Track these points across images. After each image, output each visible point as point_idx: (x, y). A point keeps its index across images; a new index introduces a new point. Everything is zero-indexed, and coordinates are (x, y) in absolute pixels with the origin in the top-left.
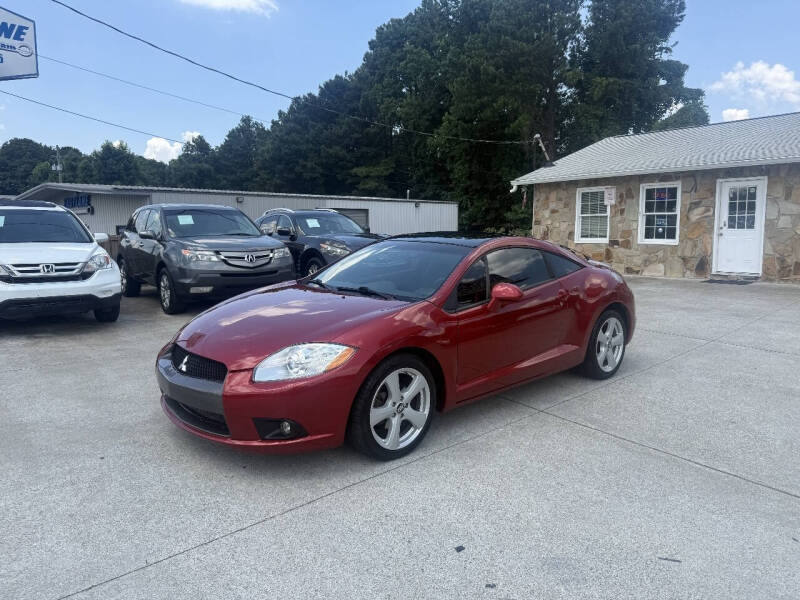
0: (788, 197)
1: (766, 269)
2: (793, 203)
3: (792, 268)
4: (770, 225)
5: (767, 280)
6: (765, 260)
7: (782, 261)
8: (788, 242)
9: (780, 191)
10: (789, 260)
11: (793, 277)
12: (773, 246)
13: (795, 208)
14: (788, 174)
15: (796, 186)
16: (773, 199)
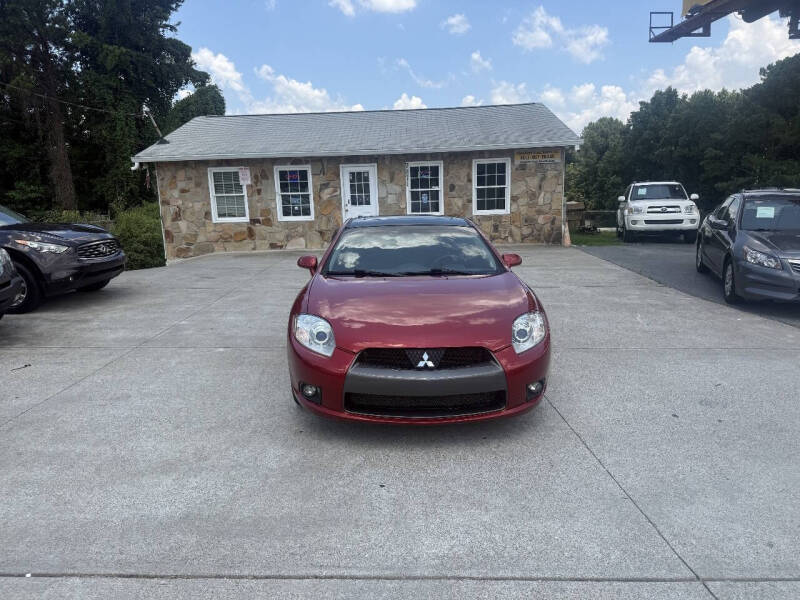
0: (392, 180)
2: (396, 184)
4: (382, 202)
9: (386, 176)
13: (398, 189)
14: (391, 163)
15: (397, 172)
16: (381, 182)
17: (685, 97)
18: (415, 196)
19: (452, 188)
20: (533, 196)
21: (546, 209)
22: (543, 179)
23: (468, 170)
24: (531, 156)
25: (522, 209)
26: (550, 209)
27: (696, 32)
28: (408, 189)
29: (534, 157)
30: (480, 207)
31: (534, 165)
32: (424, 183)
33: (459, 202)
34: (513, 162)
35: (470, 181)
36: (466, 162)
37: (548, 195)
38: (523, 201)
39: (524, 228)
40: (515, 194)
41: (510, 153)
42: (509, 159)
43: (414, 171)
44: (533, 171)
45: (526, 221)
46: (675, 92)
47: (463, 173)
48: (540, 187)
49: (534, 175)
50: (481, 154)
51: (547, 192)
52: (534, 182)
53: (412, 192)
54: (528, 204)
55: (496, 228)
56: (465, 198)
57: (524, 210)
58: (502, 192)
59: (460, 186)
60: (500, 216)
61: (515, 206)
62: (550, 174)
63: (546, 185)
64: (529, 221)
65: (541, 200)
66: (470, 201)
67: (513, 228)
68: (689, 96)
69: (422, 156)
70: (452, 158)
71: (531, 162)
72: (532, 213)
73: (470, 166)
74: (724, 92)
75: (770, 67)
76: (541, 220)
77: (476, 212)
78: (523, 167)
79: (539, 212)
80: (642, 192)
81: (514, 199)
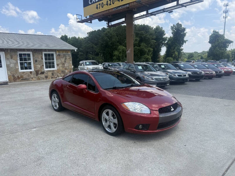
0: (12, 58)
1: (9, 79)
2: (14, 60)
3: (17, 78)
4: (8, 66)
5: (10, 82)
6: (8, 77)
7: (14, 76)
8: (14, 71)
9: (9, 56)
10: (15, 76)
11: (17, 80)
12: (10, 73)
13: (14, 61)
14: (10, 51)
15: (13, 55)
16: (7, 59)
17: (69, 38)
18: (21, 64)
19: (36, 61)
20: (63, 64)
21: (67, 68)
22: (66, 59)
23: (41, 55)
24: (61, 52)
25: (60, 68)
26: (69, 68)
27: (89, 22)
28: (19, 61)
29: (62, 52)
30: (47, 68)
31: (63, 54)
32: (25, 60)
33: (39, 66)
34: (56, 53)
35: (42, 59)
36: (40, 53)
37: (68, 64)
38: (60, 65)
39: (62, 74)
40: (58, 63)
41: (55, 50)
42: (55, 52)
43: (21, 55)
44: (62, 56)
45: (62, 72)
46: (67, 36)
47: (40, 56)
48: (65, 61)
49: (63, 58)
50: (45, 50)
51: (67, 63)
52: (63, 60)
53: (20, 62)
54: (62, 66)
55: (53, 74)
56: (41, 65)
57: (61, 68)
58: (53, 63)
59: (39, 61)
60: (54, 71)
61: (58, 67)
62: (68, 57)
63: (67, 61)
64: (63, 72)
65: (66, 65)
66: (43, 66)
67: (58, 74)
68: (71, 38)
69: (24, 50)
70: (35, 51)
71: (61, 54)
72: (64, 69)
73: (42, 54)
74: (79, 38)
75: (89, 33)
76: (66, 71)
77: (46, 69)
78: (59, 55)
79: (66, 69)
80: (88, 63)
81: (58, 65)
